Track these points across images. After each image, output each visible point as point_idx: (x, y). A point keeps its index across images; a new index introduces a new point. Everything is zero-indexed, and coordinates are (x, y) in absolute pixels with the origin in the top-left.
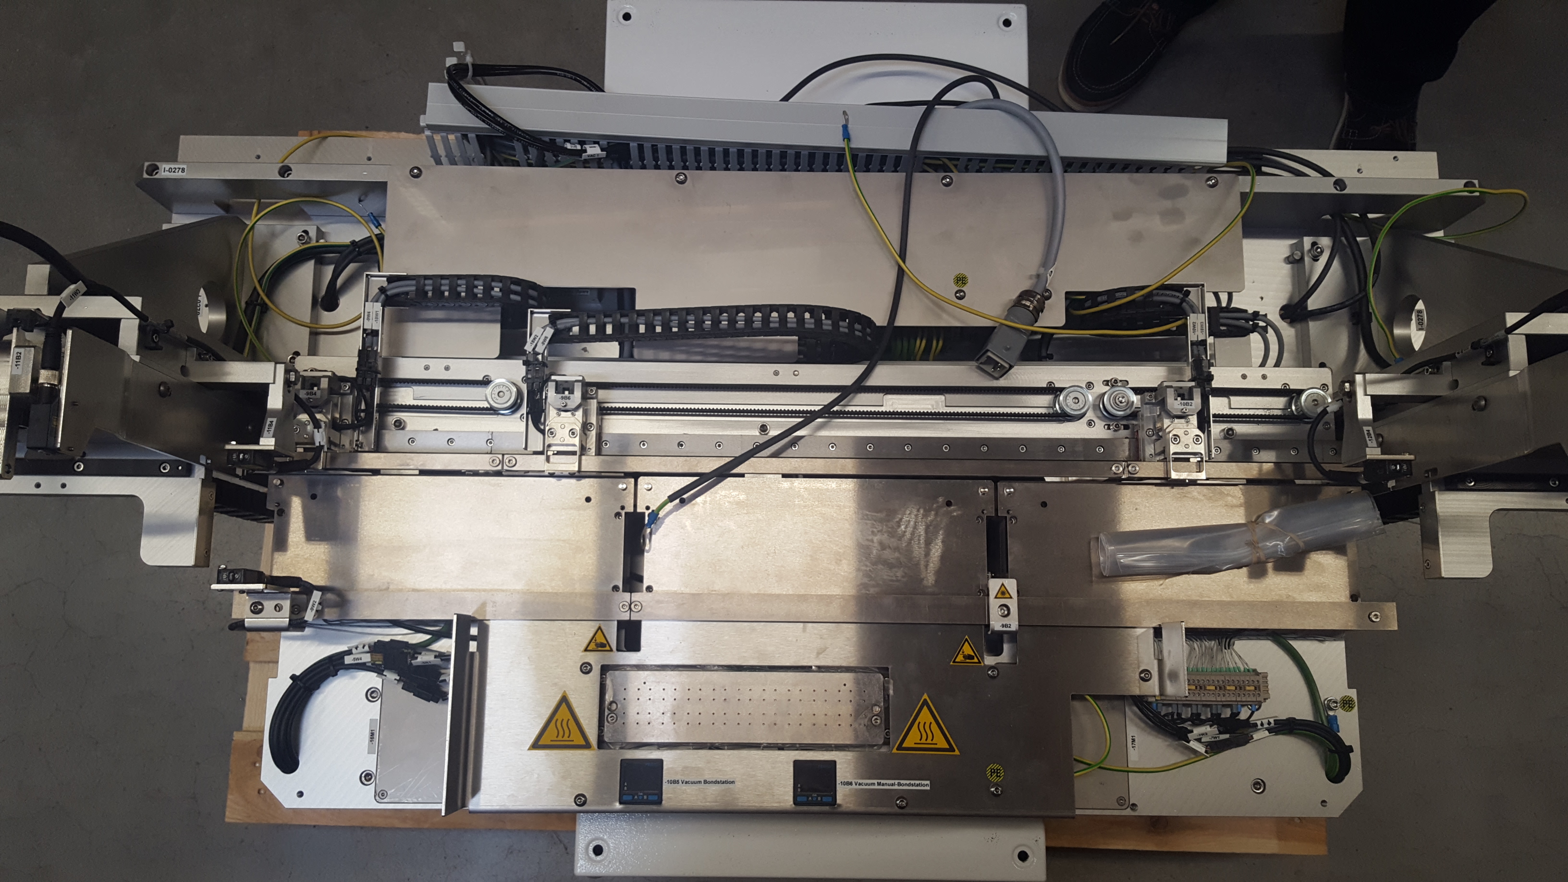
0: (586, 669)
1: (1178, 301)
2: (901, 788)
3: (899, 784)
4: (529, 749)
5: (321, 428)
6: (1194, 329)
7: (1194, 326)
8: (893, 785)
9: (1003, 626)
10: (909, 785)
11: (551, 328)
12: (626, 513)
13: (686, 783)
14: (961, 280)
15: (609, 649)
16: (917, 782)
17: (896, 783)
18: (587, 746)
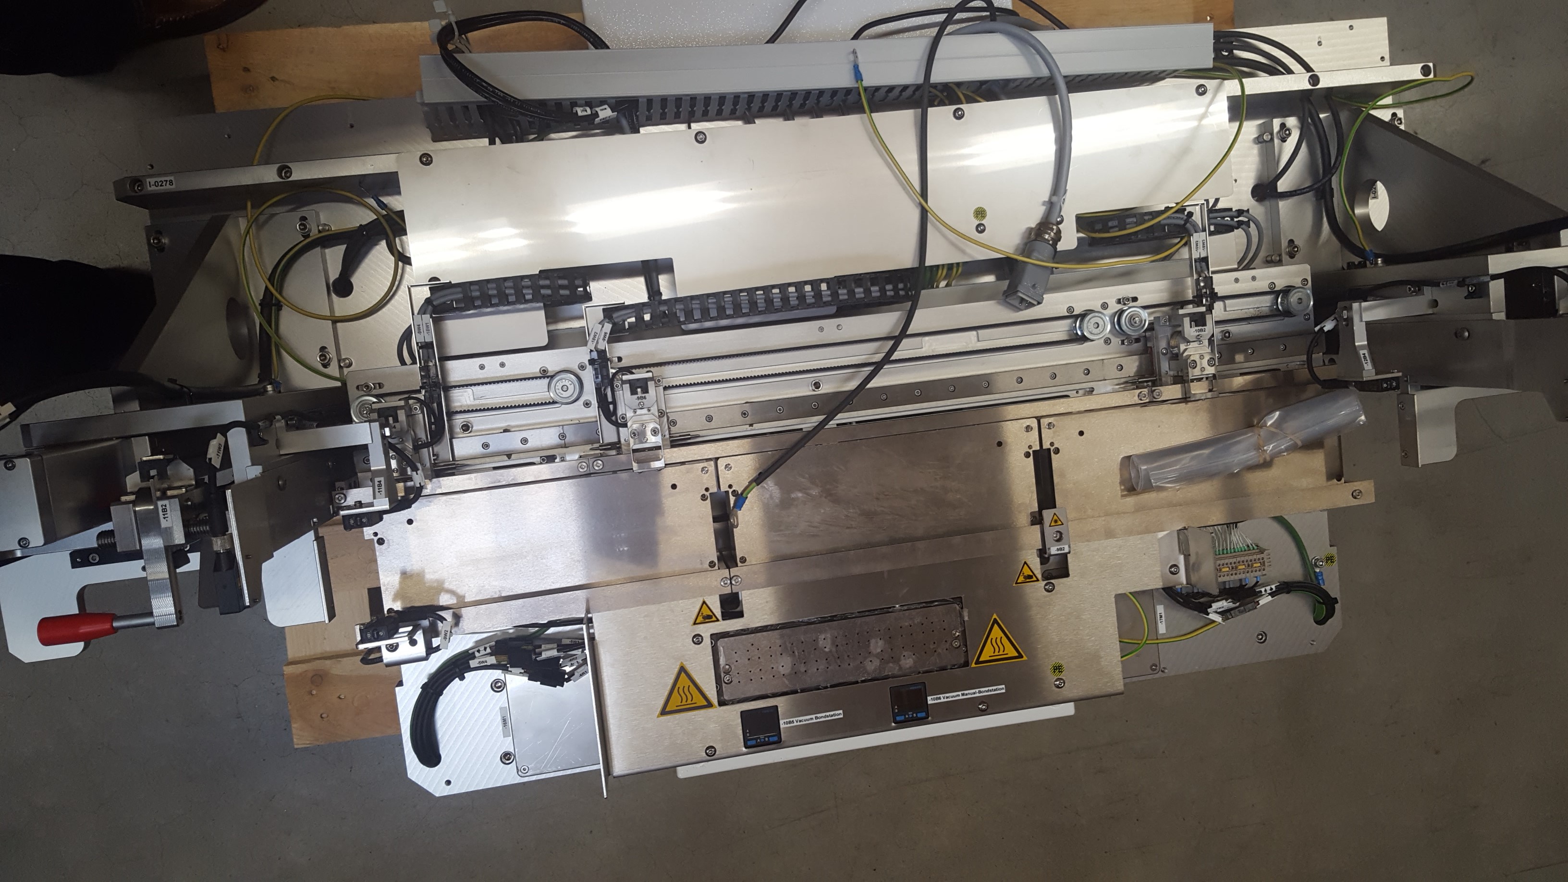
0: (697, 639)
1: (1182, 222)
2: (981, 694)
3: (980, 692)
4: (658, 717)
6: (1197, 248)
7: (1197, 245)
8: (974, 693)
9: (1058, 550)
10: (988, 691)
11: (608, 323)
12: (711, 494)
14: (980, 213)
15: (715, 619)
16: (994, 688)
17: (977, 691)
18: (710, 705)
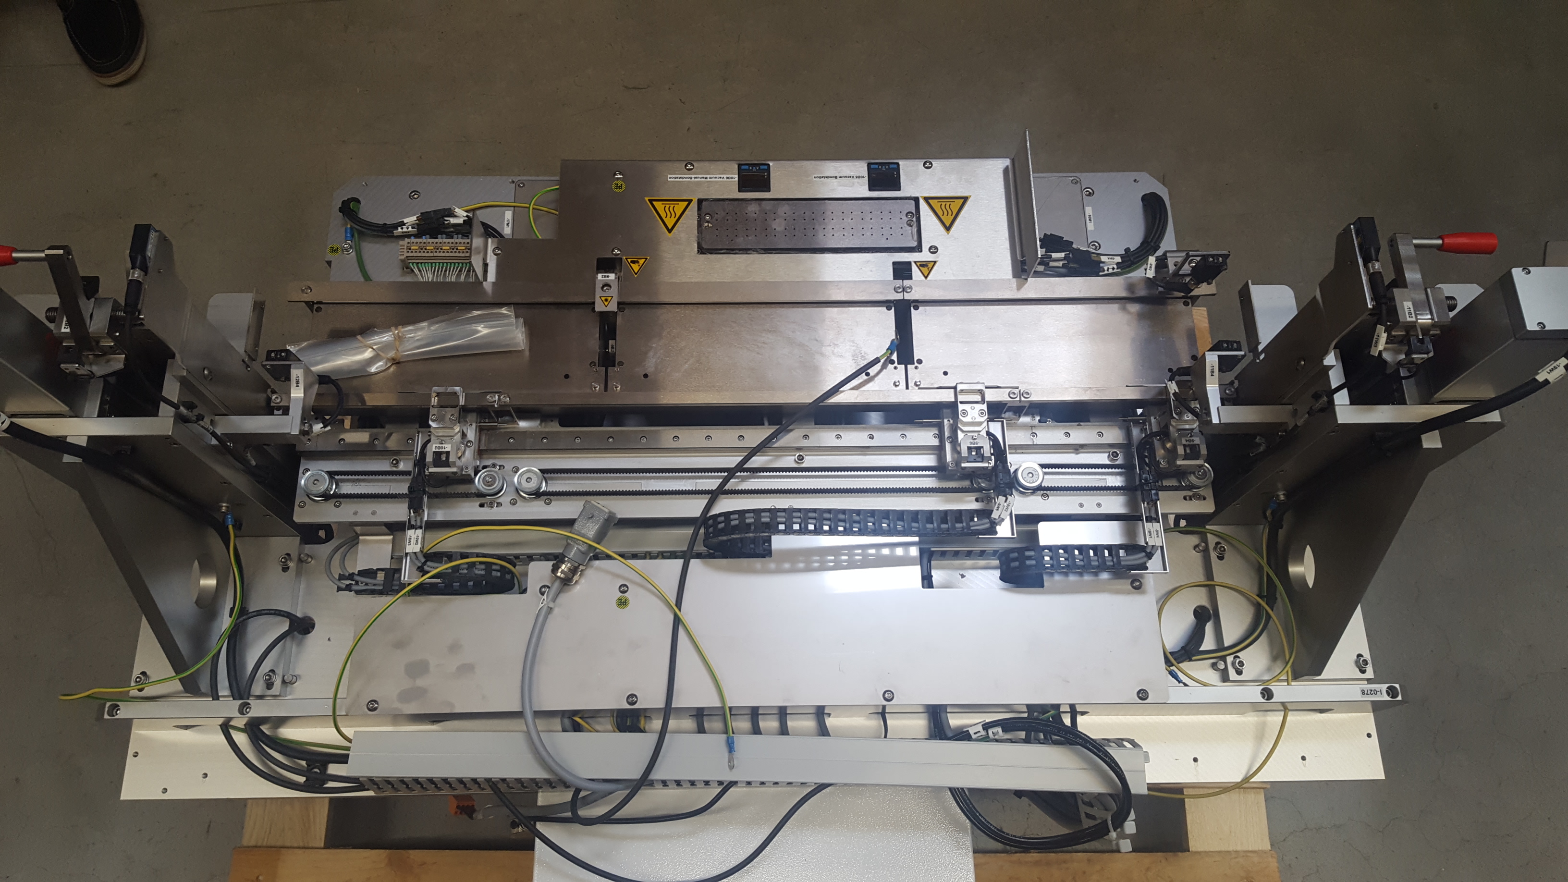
0: (934, 250)
1: (429, 563)
2: (690, 176)
4: (970, 196)
5: (1173, 394)
6: (417, 539)
7: (417, 541)
8: (696, 178)
9: (608, 276)
10: (683, 178)
11: (995, 519)
12: (914, 364)
13: (850, 177)
14: (622, 603)
15: (917, 263)
16: (678, 180)
17: (693, 179)
18: (927, 199)
